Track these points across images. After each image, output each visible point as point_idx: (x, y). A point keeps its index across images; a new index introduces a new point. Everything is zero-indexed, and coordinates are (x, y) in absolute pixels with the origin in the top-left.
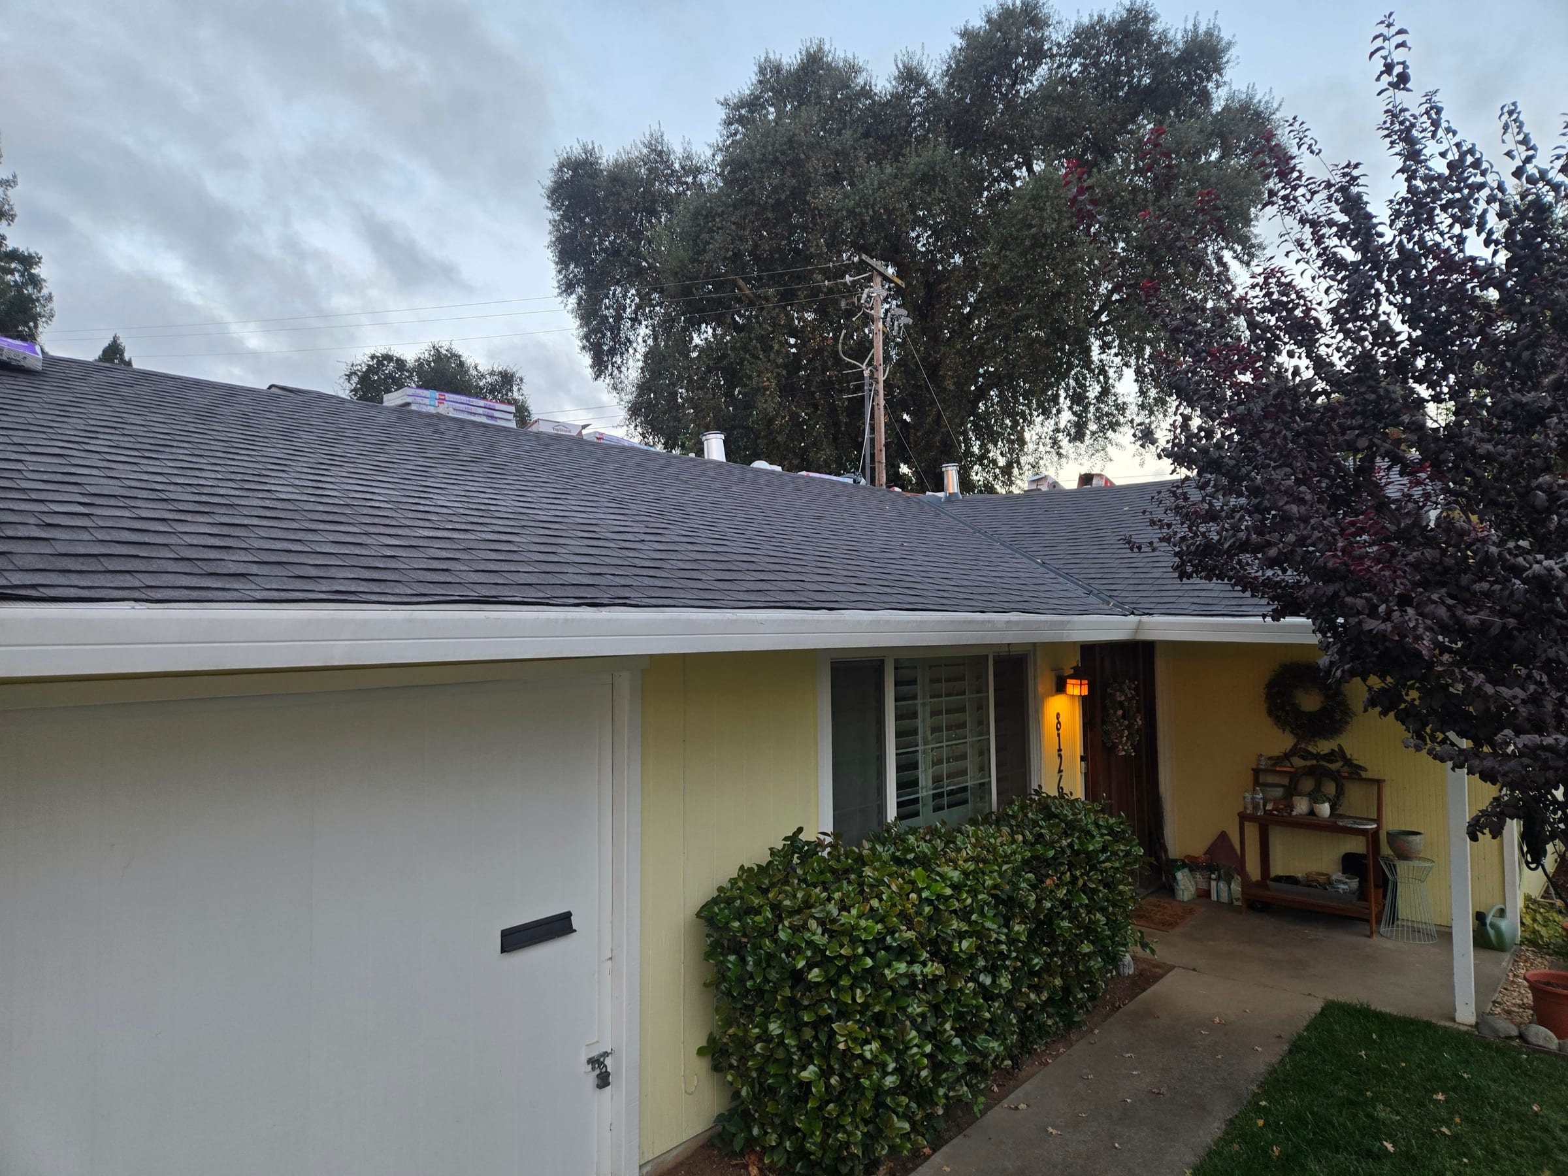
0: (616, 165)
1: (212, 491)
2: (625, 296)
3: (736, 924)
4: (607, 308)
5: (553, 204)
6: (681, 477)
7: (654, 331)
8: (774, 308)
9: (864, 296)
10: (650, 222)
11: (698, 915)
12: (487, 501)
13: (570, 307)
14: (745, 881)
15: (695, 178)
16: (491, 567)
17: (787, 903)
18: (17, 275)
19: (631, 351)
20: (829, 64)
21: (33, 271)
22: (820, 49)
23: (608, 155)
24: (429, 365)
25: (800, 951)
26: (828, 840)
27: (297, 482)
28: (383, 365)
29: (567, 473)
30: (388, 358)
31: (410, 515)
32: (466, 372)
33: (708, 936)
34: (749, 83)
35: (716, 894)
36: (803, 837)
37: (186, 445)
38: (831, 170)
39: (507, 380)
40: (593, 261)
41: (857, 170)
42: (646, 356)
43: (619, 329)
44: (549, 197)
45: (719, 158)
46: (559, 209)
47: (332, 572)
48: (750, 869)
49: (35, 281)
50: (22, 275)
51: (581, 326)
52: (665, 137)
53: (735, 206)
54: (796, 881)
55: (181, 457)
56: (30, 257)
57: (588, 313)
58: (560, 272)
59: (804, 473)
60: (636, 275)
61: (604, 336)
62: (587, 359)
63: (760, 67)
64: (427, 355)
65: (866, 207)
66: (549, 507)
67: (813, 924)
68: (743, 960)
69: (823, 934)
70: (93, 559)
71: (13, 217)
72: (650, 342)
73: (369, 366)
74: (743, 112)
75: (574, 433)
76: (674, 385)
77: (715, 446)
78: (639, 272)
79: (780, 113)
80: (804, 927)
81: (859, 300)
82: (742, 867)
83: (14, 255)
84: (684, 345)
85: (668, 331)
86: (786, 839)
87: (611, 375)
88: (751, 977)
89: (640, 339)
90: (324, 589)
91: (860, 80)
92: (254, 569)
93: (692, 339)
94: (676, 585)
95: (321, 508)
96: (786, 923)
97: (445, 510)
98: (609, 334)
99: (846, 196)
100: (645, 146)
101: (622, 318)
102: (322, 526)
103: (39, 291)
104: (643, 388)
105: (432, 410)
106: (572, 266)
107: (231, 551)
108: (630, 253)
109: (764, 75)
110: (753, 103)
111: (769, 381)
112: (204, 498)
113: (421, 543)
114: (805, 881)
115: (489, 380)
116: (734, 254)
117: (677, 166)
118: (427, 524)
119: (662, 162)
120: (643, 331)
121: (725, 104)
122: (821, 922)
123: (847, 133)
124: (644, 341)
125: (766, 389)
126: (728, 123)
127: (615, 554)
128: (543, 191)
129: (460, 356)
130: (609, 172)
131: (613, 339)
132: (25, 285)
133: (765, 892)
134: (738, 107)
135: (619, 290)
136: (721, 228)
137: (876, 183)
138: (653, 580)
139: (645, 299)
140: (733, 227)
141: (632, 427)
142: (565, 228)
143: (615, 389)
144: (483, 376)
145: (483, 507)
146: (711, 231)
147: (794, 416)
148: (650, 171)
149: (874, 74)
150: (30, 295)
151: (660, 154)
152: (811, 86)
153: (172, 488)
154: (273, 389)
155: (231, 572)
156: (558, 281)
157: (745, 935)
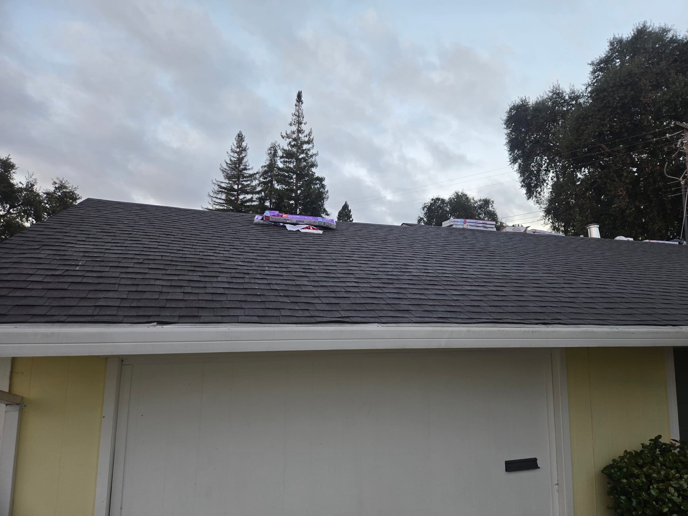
0: (537, 103)
1: (391, 273)
2: (541, 161)
3: (625, 481)
4: (533, 167)
5: (507, 127)
6: (578, 249)
7: (557, 174)
8: (623, 156)
9: (679, 143)
10: (554, 125)
11: (603, 471)
12: (489, 270)
13: (515, 169)
14: (628, 459)
15: (576, 101)
16: (496, 304)
17: (655, 475)
18: (318, 185)
19: (545, 184)
20: (650, 32)
21: (323, 183)
22: (644, 26)
23: (532, 100)
24: (454, 200)
25: (664, 503)
26: (678, 444)
27: (418, 267)
28: (436, 202)
29: (522, 253)
30: (438, 199)
31: (461, 279)
32: (469, 201)
33: (609, 483)
34: (605, 51)
35: (611, 463)
36: (662, 440)
37: (381, 254)
38: (654, 83)
39: (486, 202)
40: (526, 147)
41: (671, 79)
42: (552, 186)
43: (539, 176)
44: (505, 124)
45: (589, 89)
46: (510, 128)
47: (437, 308)
48: (630, 453)
49: (323, 186)
50: (320, 185)
51: (521, 176)
52: (561, 87)
53: (599, 111)
54: (659, 464)
55: (380, 259)
56: (322, 178)
57: (524, 170)
58: (510, 154)
59: (647, 241)
60: (547, 150)
61: (532, 179)
62: (524, 191)
63: (611, 43)
64: (453, 196)
65: (677, 97)
66: (516, 271)
67: (672, 490)
68: (629, 500)
69: (678, 497)
70: (362, 305)
71: (317, 165)
72: (555, 179)
73: (431, 203)
74: (602, 65)
75: (522, 231)
76: (568, 198)
77: (594, 232)
78: (549, 148)
79: (623, 63)
80: (666, 490)
81: (676, 145)
82: (626, 451)
83: (318, 179)
84: (573, 179)
85: (564, 174)
86: (651, 440)
87: (536, 196)
88: (635, 510)
89: (550, 179)
90: (435, 316)
91: (670, 35)
92: (411, 308)
93: (577, 175)
94: (583, 312)
95: (428, 278)
96: (655, 486)
97: (473, 276)
98: (534, 178)
99: (664, 94)
100: (550, 92)
101: (540, 170)
102: (430, 287)
103: (324, 190)
104: (551, 201)
105: (461, 227)
106: (516, 151)
107: (402, 300)
108: (544, 141)
109: (613, 46)
110: (607, 61)
111: (622, 192)
112: (390, 277)
113: (467, 293)
114: (665, 465)
115: (479, 204)
116: (599, 133)
117: (567, 98)
118: (468, 284)
119: (559, 97)
120: (551, 174)
121: (592, 64)
122: (676, 490)
123: (663, 64)
124: (552, 179)
125: (620, 196)
126: (594, 72)
127: (550, 295)
128: (503, 122)
129: (466, 195)
130: (533, 107)
131: (536, 180)
132: (320, 188)
133: (641, 467)
134: (599, 64)
135: (538, 158)
136: (592, 122)
137: (683, 84)
138: (571, 309)
139: (552, 161)
140: (598, 121)
141: (547, 220)
142: (513, 135)
143: (538, 203)
144: (476, 202)
145: (488, 274)
146: (586, 124)
147: (638, 208)
148: (553, 103)
149: (678, 31)
150: (322, 191)
151: (558, 94)
152: (640, 45)
153: (379, 273)
154: (404, 225)
155: (404, 309)
156: (510, 159)
157: (630, 487)
